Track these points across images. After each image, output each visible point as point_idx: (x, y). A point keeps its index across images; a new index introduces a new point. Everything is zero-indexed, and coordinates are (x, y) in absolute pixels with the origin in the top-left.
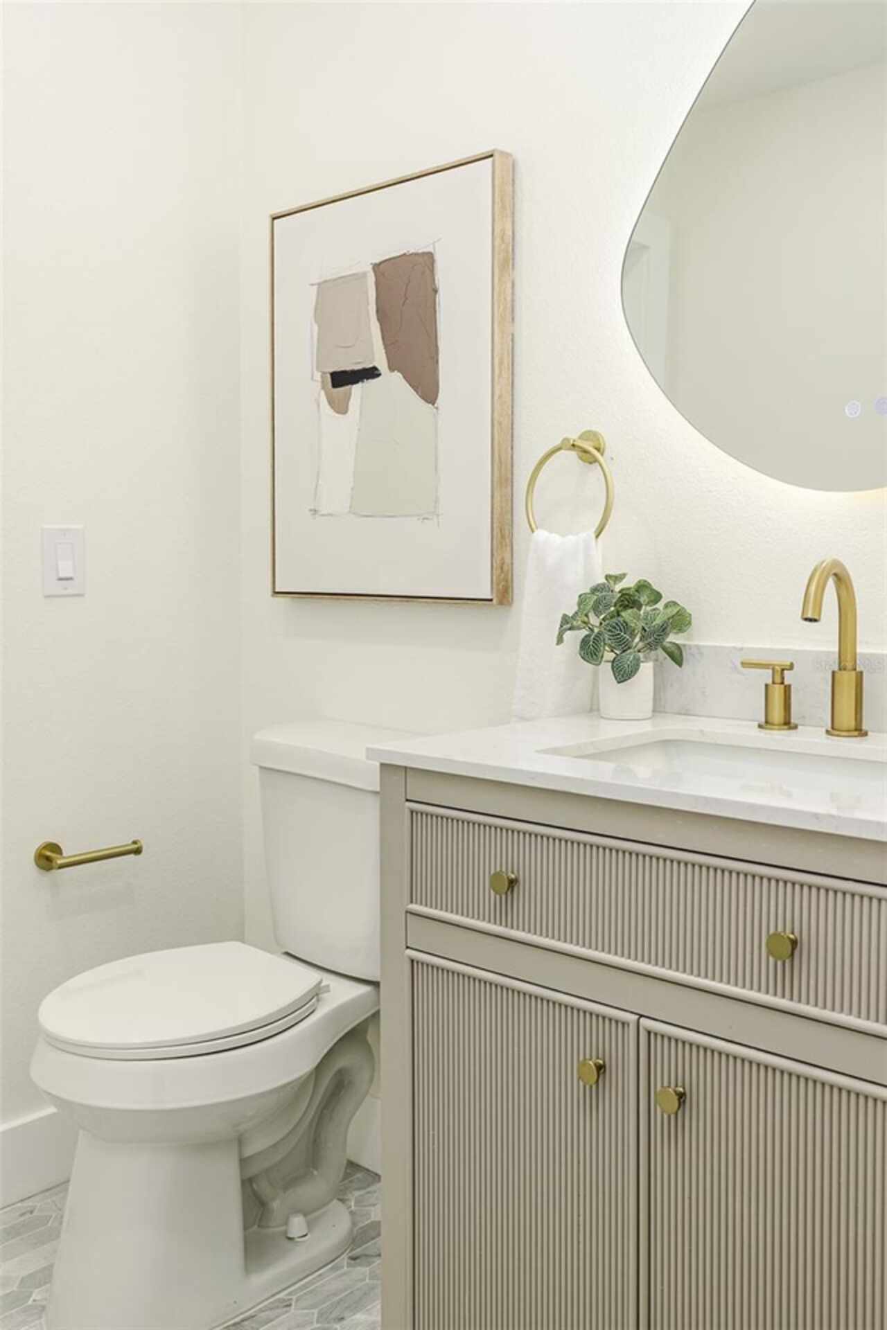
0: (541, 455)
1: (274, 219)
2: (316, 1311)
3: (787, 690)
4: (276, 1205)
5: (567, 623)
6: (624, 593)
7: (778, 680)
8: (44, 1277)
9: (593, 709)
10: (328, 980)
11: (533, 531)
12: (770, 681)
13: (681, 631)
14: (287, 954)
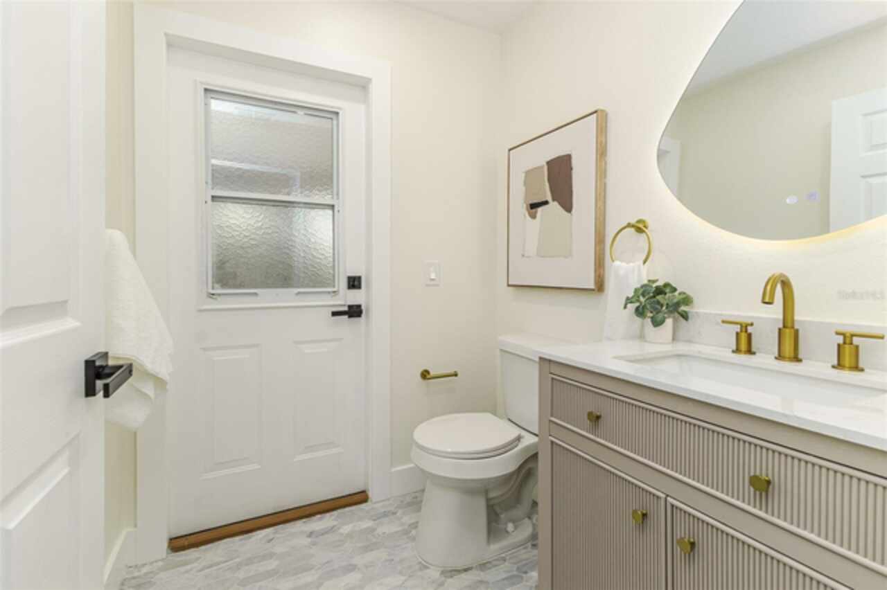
0: (619, 229)
1: (510, 150)
2: (516, 566)
3: (749, 336)
4: (502, 516)
5: (629, 300)
6: (657, 288)
7: (744, 330)
8: (415, 525)
9: (642, 337)
10: (523, 433)
11: (613, 261)
12: (739, 330)
13: (687, 305)
14: (510, 420)
